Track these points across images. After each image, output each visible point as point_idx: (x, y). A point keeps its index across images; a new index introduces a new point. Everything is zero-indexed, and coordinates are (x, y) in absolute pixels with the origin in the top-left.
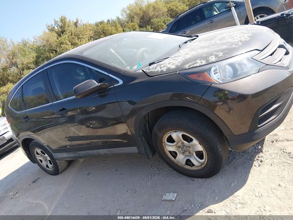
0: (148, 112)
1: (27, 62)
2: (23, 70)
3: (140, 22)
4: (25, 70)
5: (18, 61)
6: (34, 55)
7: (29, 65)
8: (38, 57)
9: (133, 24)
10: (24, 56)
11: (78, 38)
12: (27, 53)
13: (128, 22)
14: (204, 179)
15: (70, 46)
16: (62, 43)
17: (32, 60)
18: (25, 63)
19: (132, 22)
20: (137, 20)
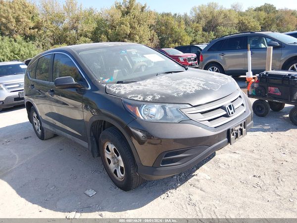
0: (97, 119)
1: (87, 30)
2: (81, 35)
3: (206, 26)
4: (82, 37)
5: (80, 26)
6: (95, 25)
7: (87, 33)
8: (97, 29)
9: (198, 25)
10: (87, 23)
11: (139, 23)
12: (90, 21)
13: (193, 22)
14: (122, 191)
15: (129, 28)
16: (122, 23)
17: (92, 30)
18: (85, 30)
19: (198, 22)
20: (203, 23)
